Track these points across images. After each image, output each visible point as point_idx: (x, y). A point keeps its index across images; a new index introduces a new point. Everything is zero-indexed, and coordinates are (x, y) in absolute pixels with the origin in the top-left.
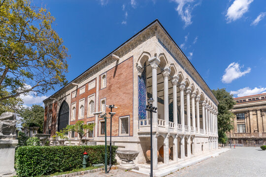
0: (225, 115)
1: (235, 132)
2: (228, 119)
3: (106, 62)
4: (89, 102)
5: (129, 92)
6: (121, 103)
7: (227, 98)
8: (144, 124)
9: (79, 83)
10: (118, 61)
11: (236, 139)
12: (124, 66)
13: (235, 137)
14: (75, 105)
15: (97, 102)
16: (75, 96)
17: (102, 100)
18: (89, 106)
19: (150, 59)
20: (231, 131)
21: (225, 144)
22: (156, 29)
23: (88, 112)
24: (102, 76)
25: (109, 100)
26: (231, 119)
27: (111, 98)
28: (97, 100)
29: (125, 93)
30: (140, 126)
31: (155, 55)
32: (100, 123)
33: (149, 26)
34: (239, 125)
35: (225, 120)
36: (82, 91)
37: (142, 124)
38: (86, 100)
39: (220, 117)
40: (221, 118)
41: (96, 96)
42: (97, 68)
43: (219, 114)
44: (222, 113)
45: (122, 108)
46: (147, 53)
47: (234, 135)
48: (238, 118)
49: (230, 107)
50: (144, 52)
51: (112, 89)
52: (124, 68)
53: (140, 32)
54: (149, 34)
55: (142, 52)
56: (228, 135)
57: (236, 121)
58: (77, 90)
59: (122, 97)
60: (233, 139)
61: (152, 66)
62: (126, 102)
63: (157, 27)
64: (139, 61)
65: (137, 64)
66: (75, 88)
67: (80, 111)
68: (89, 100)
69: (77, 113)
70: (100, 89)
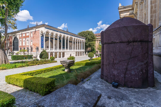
3: (32, 28)
5: (39, 40)
10: (36, 30)
12: (37, 32)
14: (21, 40)
16: (21, 36)
18: (27, 41)
19: (43, 33)
22: (44, 26)
23: (27, 43)
24: (31, 32)
27: (34, 41)
28: (30, 40)
32: (31, 48)
36: (24, 35)
38: (26, 39)
42: (29, 29)
51: (34, 38)
55: (41, 30)
58: (22, 34)
59: (37, 41)
62: (38, 43)
64: (41, 32)
66: (21, 33)
67: (23, 42)
68: (27, 39)
69: (22, 43)
70: (30, 37)
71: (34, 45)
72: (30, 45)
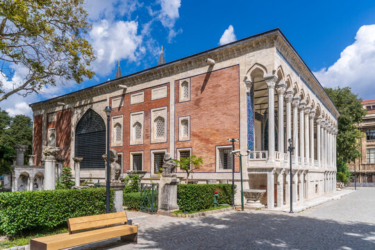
0: (348, 134)
1: (363, 163)
2: (353, 141)
3: (190, 63)
4: (153, 118)
5: (233, 113)
6: (218, 127)
7: (353, 104)
8: (255, 157)
9: (129, 85)
10: (212, 65)
11: (363, 174)
12: (224, 75)
13: (363, 171)
14: (120, 120)
15: (172, 121)
16: (118, 105)
17: (181, 119)
18: (154, 125)
19: (265, 75)
20: (357, 160)
21: (345, 182)
22: (275, 39)
23: (152, 134)
24: (181, 82)
25: (196, 120)
26: (357, 141)
27: (200, 118)
28: (172, 117)
29: (225, 114)
30: (250, 159)
31: (274, 72)
32: (179, 153)
33: (266, 33)
34: (369, 149)
35: (348, 143)
36: (136, 100)
37: (252, 157)
38: (147, 115)
39: (340, 137)
40: (342, 140)
41: (168, 111)
42: (172, 69)
43: (339, 133)
44: (344, 130)
45: (220, 134)
46: (261, 65)
47: (361, 167)
48: (368, 138)
49: (357, 120)
50: (256, 64)
51: (201, 104)
52: (224, 78)
53: (253, 37)
54: (265, 42)
55: (253, 62)
56: (351, 168)
57: (365, 143)
58: (123, 95)
59: (221, 119)
60: (358, 174)
61: (269, 84)
62: (227, 126)
63: (276, 36)
64: (249, 73)
65: (246, 78)
66: (120, 92)
67: (133, 131)
68: (154, 115)
69: (127, 134)
70: (177, 101)
71: (202, 140)
72: (177, 141)
